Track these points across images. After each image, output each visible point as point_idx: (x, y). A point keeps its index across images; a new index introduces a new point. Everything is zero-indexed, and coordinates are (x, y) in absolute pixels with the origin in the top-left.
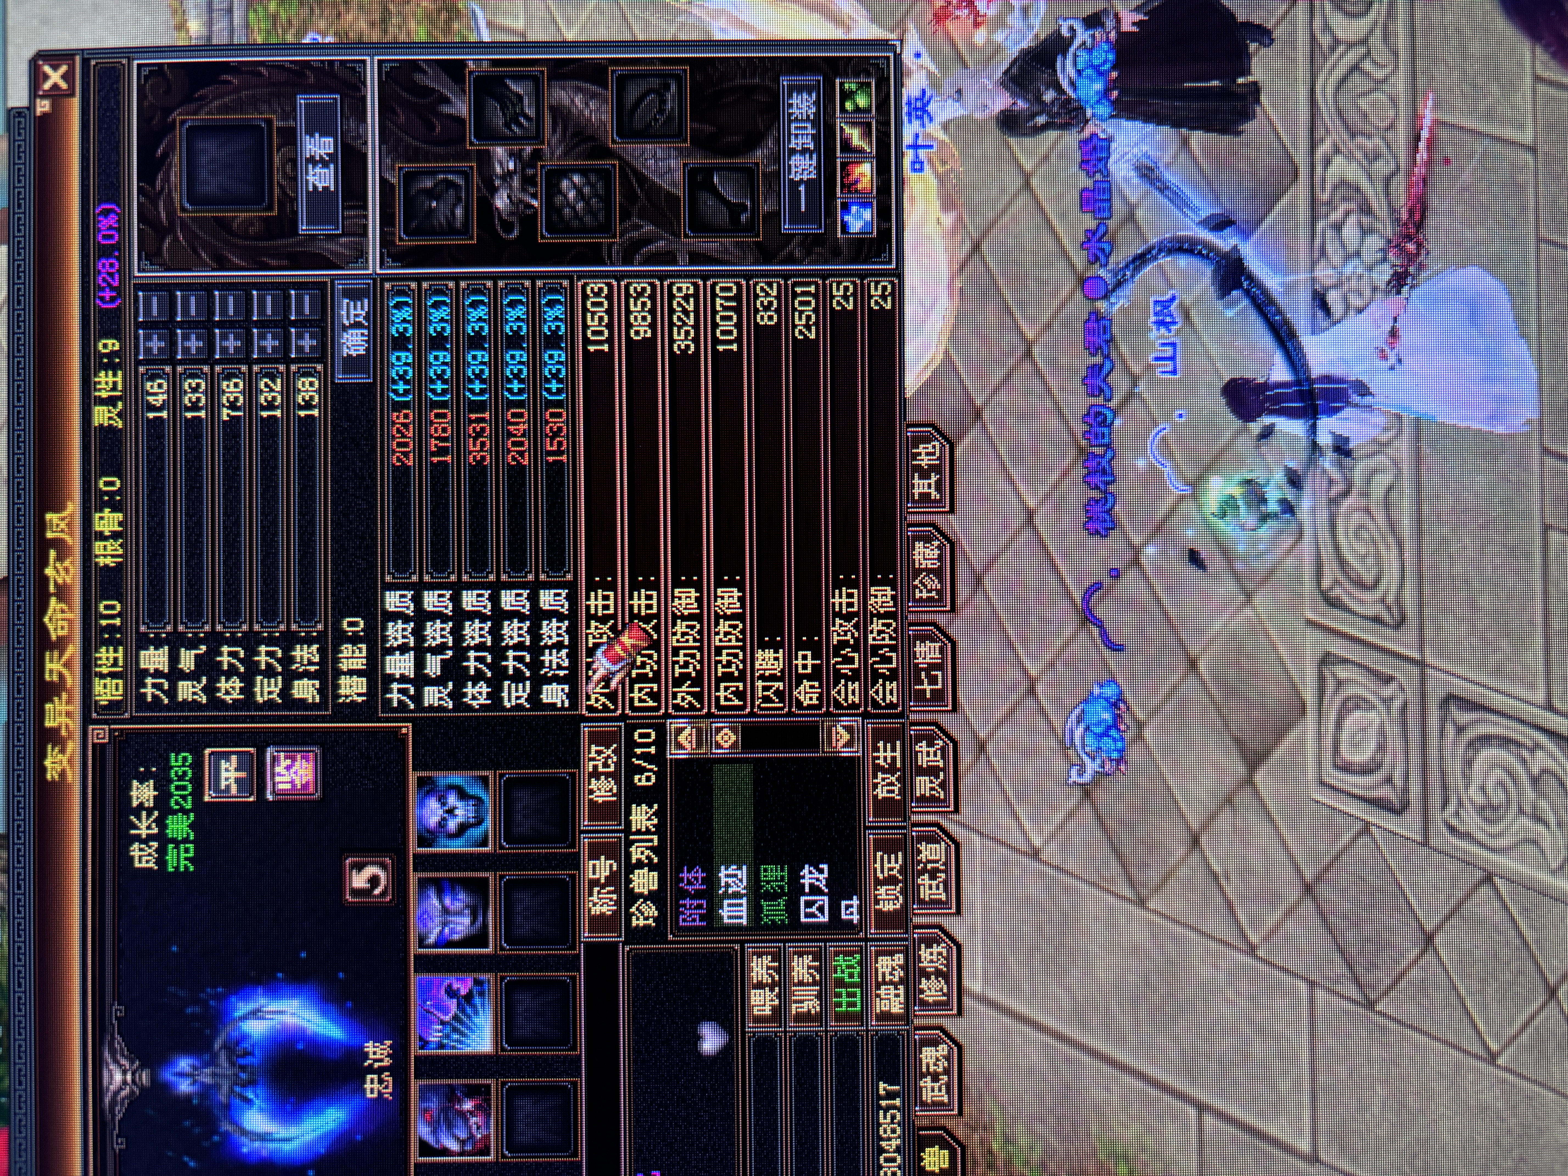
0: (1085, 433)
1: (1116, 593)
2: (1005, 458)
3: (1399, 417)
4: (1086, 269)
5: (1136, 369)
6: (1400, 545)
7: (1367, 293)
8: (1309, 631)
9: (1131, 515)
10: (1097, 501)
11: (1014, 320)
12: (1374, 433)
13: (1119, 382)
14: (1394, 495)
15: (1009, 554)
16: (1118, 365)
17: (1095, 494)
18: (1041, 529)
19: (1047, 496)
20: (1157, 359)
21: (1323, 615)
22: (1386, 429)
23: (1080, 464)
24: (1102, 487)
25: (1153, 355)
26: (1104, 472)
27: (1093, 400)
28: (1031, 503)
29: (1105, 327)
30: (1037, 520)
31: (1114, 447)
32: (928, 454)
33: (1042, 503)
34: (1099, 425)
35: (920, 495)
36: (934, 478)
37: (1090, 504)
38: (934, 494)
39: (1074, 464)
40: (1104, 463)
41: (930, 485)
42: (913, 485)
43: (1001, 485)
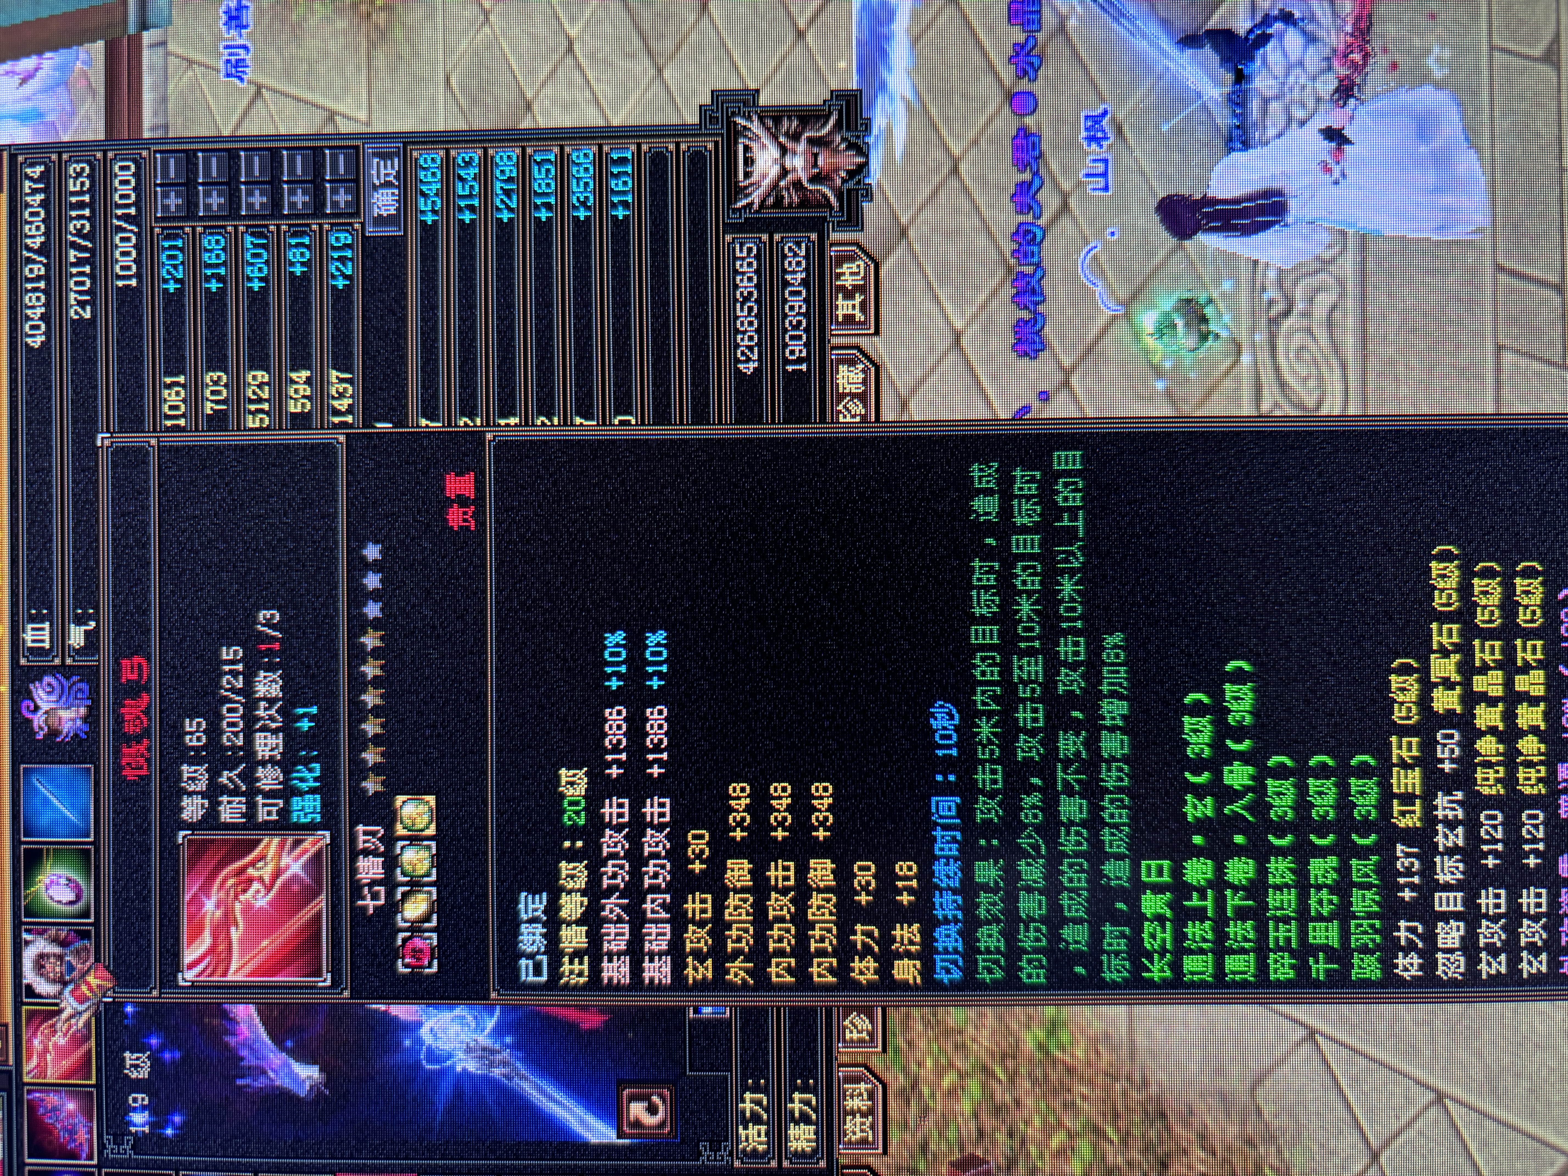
0: (1014, 252)
2: (932, 278)
3: (1344, 234)
4: (1015, 84)
5: (1066, 186)
6: (1344, 367)
7: (1311, 104)
9: (1062, 337)
10: (1026, 322)
11: (940, 137)
12: (1319, 251)
13: (1049, 200)
14: (1337, 315)
16: (1048, 184)
17: (1025, 315)
18: (968, 351)
19: (974, 317)
20: (1088, 175)
22: (1330, 246)
23: (1008, 284)
24: (1032, 307)
25: (1084, 172)
26: (1033, 292)
27: (1021, 218)
28: (959, 324)
29: (1034, 144)
30: (964, 342)
31: (1044, 264)
32: (852, 274)
33: (968, 324)
34: (1029, 244)
35: (845, 316)
36: (858, 298)
37: (1020, 326)
38: (859, 316)
39: (1002, 283)
40: (1034, 282)
41: (854, 306)
42: (837, 307)
43: (928, 306)
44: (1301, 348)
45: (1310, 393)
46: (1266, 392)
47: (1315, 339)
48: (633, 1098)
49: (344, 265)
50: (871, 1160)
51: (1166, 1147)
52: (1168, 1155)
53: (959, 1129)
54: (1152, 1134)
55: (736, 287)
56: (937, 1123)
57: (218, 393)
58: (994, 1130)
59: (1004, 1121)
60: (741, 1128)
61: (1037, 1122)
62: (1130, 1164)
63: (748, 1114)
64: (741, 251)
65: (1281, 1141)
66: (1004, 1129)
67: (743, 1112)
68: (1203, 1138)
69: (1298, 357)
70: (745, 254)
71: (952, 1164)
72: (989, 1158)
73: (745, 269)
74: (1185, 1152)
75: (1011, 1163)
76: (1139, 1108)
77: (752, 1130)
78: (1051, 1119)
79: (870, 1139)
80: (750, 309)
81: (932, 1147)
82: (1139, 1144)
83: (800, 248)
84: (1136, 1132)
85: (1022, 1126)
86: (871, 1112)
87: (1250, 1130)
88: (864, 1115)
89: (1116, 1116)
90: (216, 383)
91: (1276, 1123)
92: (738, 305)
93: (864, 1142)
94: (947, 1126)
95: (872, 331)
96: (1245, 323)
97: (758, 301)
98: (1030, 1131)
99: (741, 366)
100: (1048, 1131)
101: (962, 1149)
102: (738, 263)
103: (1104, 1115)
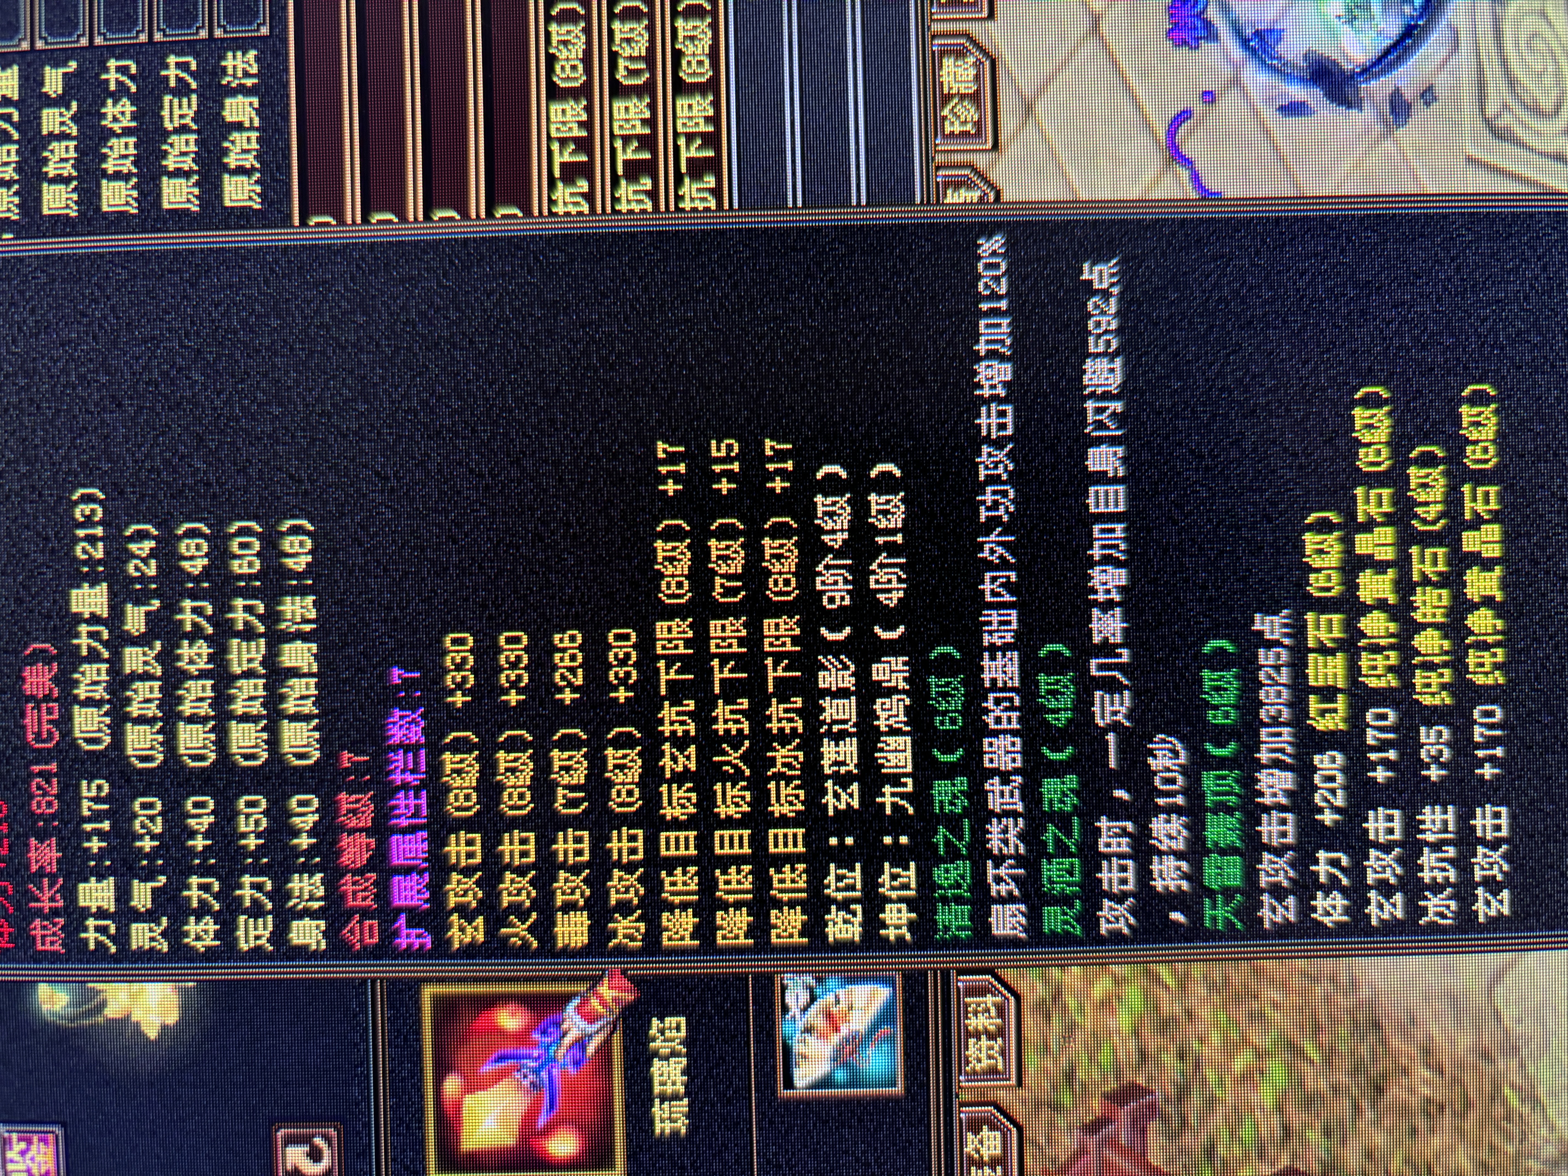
1: (1209, 123)
15: (1067, 75)
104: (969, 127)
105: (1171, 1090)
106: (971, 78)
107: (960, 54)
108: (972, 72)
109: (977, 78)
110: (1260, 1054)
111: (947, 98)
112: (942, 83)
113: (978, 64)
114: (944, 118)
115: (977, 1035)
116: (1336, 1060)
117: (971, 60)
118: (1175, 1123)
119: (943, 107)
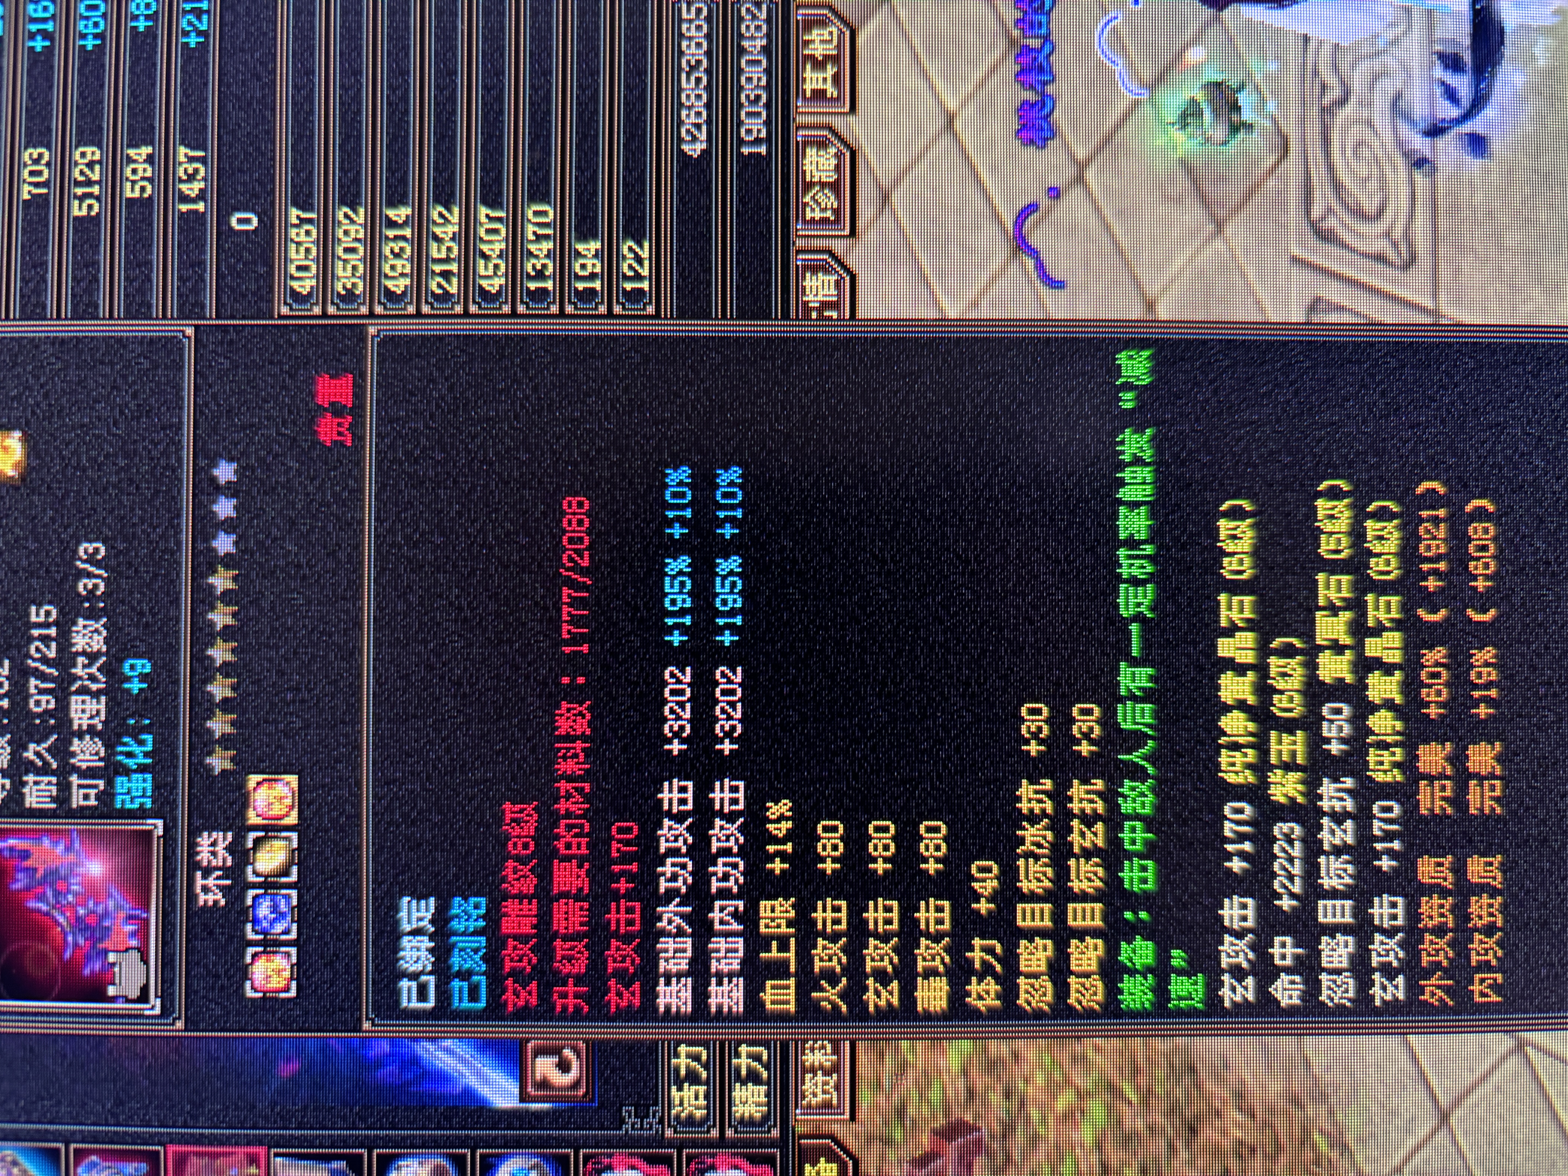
0: (1018, 22)
1: (1053, 217)
2: (919, 49)
6: (1409, 167)
8: (1295, 270)
9: (1075, 123)
10: (1033, 105)
15: (922, 167)
17: (1030, 96)
18: (963, 136)
19: (971, 96)
21: (1314, 251)
23: (1012, 58)
24: (1039, 88)
26: (1041, 70)
28: (952, 104)
30: (958, 125)
31: (1054, 37)
32: (823, 42)
33: (963, 104)
34: (1036, 12)
35: (813, 91)
36: (830, 70)
37: (1025, 109)
38: (831, 91)
39: (1004, 57)
40: (1041, 58)
41: (825, 79)
42: (804, 79)
43: (914, 82)
44: (1359, 144)
45: (1370, 196)
46: (1317, 195)
47: (1376, 133)
48: (541, 1051)
49: (199, 18)
50: (836, 1128)
51: (1195, 1109)
52: (1198, 1117)
53: (944, 1090)
54: (1179, 1093)
55: (681, 53)
56: (917, 1083)
57: (39, 173)
58: (987, 1089)
59: (999, 1078)
60: (674, 1088)
61: (1040, 1079)
62: (1151, 1128)
63: (683, 1072)
64: (689, 10)
65: (1333, 1100)
66: (999, 1088)
67: (677, 1070)
68: (1240, 1096)
69: (1355, 153)
70: (693, 15)
71: (935, 1132)
72: (980, 1124)
73: (693, 33)
74: (1218, 1114)
75: (1008, 1130)
76: (1163, 1061)
77: (689, 1091)
78: (1057, 1076)
79: (835, 1102)
80: (698, 80)
81: (911, 1111)
82: (1163, 1106)
83: (759, 8)
84: (1159, 1090)
85: (1021, 1085)
86: (836, 1068)
87: (1296, 1086)
88: (827, 1073)
89: (1136, 1071)
90: (36, 161)
91: (1327, 1078)
92: (684, 76)
93: (827, 1105)
94: (929, 1084)
95: (847, 108)
96: (1294, 111)
97: (708, 71)
98: (1030, 1090)
99: (685, 147)
100: (1053, 1089)
101: (947, 1113)
102: (685, 26)
103: (1121, 1069)
104: (829, 214)
105: (997, 1128)
106: (832, 167)
107: (822, 144)
108: (834, 162)
109: (838, 168)
110: (1081, 1095)
111: (809, 186)
112: (804, 172)
113: (839, 156)
114: (805, 205)
115: (813, 1070)
116: (1153, 1101)
117: (832, 150)
118: (1000, 1159)
119: (804, 195)
